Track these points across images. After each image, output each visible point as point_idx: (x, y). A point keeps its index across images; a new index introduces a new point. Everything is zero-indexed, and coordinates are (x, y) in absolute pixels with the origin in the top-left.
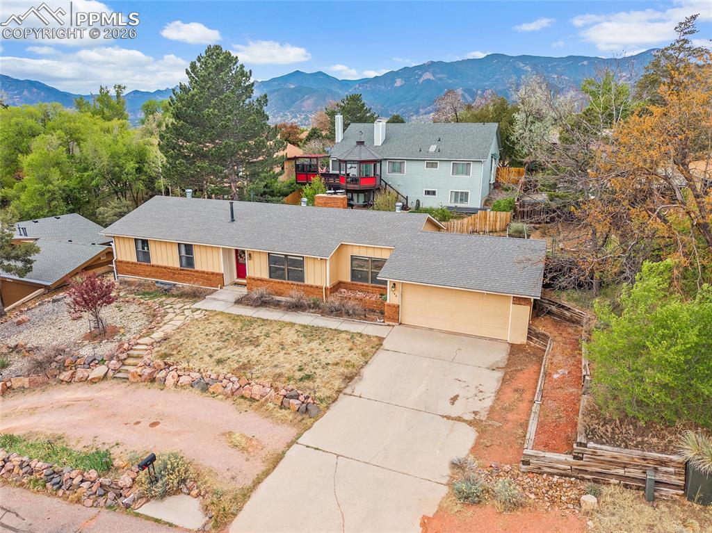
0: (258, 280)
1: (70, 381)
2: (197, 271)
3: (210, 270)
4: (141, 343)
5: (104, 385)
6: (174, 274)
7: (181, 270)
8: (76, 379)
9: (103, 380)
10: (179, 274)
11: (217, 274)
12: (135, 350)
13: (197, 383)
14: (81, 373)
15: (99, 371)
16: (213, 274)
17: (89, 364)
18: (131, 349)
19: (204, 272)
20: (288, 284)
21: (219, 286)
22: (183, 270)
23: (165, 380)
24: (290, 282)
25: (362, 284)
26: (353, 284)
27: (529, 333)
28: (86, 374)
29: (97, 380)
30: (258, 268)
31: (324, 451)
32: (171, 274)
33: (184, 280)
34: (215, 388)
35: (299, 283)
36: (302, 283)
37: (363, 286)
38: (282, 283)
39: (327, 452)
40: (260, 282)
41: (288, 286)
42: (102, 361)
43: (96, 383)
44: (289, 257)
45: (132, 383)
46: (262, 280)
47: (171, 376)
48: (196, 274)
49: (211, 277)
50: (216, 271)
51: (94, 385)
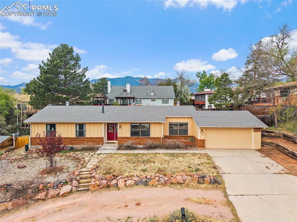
0: (125, 138)
1: (45, 199)
2: (88, 138)
3: (96, 136)
4: (84, 171)
5: (72, 196)
6: (72, 141)
7: (77, 138)
8: (49, 196)
9: (70, 194)
10: (75, 140)
11: (100, 138)
12: (82, 174)
13: (140, 182)
14: (52, 192)
15: (66, 189)
16: (97, 138)
17: (57, 186)
18: (80, 174)
19: (92, 138)
20: (142, 138)
21: (101, 144)
22: (78, 138)
23: (117, 185)
24: (143, 137)
25: (175, 135)
26: (170, 136)
27: (262, 144)
28: (57, 192)
29: (67, 194)
30: (124, 132)
31: (247, 195)
32: (70, 141)
33: (78, 144)
34: (153, 182)
35: (148, 137)
36: (149, 137)
37: (176, 136)
38: (138, 138)
39: (249, 195)
40: (126, 139)
41: (142, 139)
42: (66, 183)
43: (66, 196)
44: (142, 125)
45: (94, 191)
46: (127, 138)
47: (121, 182)
48: (86, 140)
49: (96, 140)
50: (99, 136)
51: (65, 197)
